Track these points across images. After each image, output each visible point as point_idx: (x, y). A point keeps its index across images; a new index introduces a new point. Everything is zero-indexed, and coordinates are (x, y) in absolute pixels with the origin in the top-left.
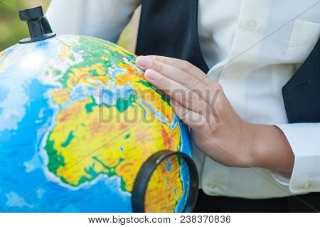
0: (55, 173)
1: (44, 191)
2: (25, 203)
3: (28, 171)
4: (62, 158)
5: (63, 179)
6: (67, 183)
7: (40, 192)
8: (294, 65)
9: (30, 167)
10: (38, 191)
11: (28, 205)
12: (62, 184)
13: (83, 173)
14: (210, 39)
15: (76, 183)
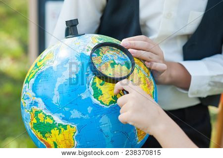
0: (97, 99)
1: (92, 108)
2: (81, 115)
3: (83, 98)
4: (101, 91)
5: (101, 102)
6: (103, 104)
7: (90, 109)
8: (188, 36)
9: (84, 96)
10: (88, 109)
11: (83, 116)
12: (101, 105)
13: (111, 99)
14: (145, 25)
15: (108, 104)
